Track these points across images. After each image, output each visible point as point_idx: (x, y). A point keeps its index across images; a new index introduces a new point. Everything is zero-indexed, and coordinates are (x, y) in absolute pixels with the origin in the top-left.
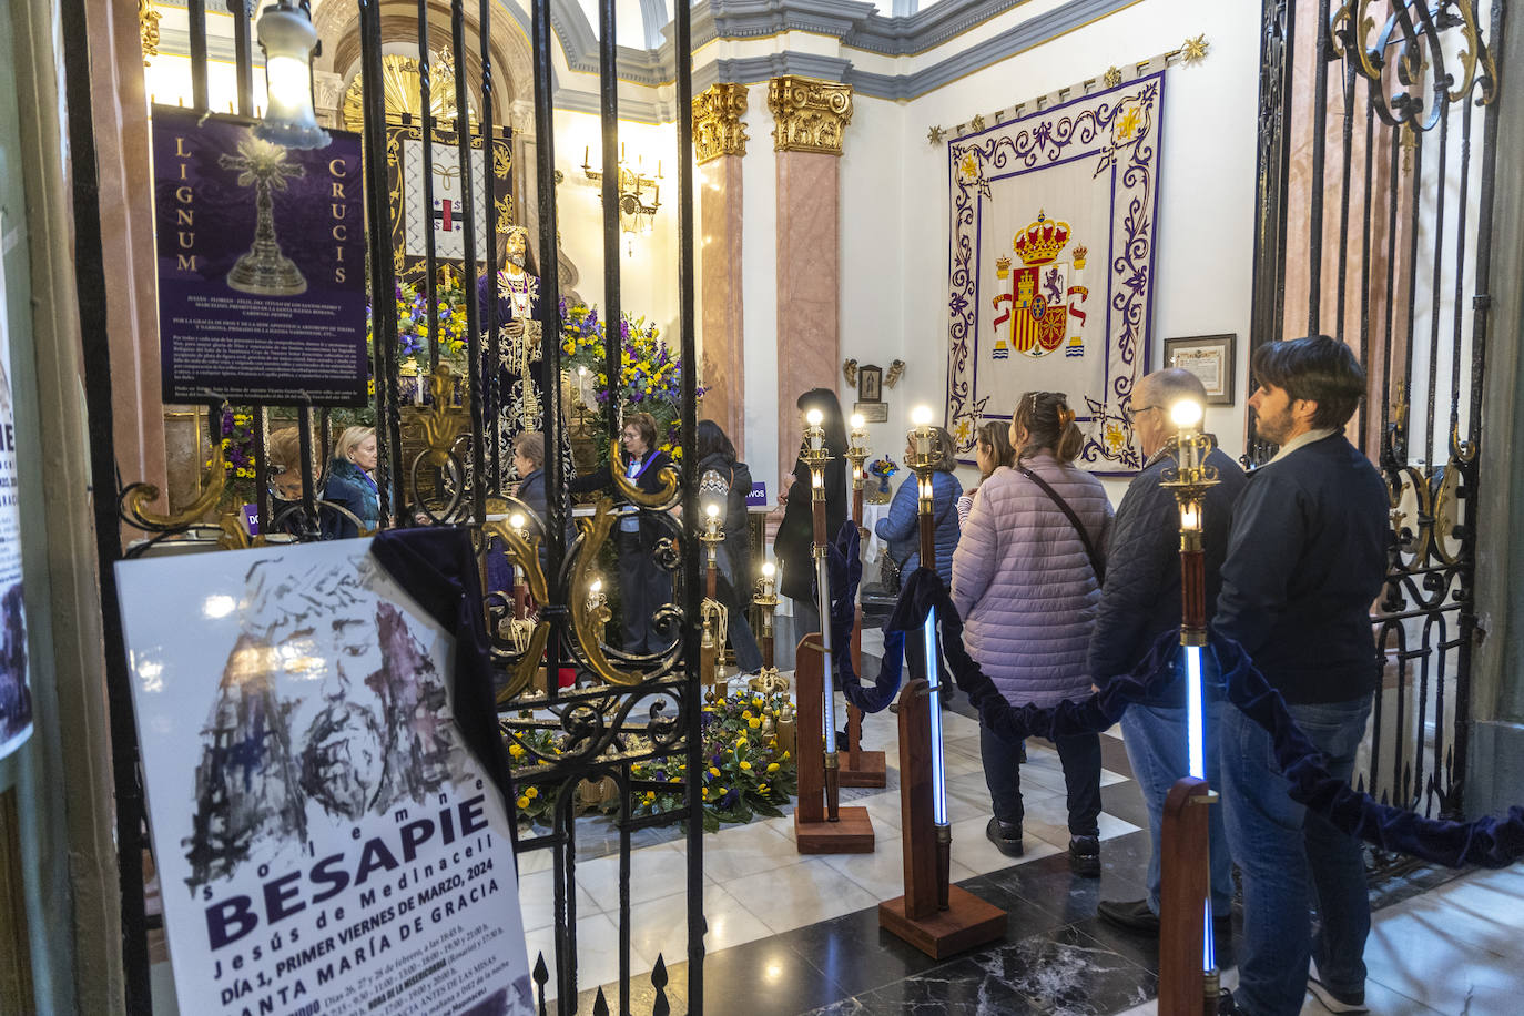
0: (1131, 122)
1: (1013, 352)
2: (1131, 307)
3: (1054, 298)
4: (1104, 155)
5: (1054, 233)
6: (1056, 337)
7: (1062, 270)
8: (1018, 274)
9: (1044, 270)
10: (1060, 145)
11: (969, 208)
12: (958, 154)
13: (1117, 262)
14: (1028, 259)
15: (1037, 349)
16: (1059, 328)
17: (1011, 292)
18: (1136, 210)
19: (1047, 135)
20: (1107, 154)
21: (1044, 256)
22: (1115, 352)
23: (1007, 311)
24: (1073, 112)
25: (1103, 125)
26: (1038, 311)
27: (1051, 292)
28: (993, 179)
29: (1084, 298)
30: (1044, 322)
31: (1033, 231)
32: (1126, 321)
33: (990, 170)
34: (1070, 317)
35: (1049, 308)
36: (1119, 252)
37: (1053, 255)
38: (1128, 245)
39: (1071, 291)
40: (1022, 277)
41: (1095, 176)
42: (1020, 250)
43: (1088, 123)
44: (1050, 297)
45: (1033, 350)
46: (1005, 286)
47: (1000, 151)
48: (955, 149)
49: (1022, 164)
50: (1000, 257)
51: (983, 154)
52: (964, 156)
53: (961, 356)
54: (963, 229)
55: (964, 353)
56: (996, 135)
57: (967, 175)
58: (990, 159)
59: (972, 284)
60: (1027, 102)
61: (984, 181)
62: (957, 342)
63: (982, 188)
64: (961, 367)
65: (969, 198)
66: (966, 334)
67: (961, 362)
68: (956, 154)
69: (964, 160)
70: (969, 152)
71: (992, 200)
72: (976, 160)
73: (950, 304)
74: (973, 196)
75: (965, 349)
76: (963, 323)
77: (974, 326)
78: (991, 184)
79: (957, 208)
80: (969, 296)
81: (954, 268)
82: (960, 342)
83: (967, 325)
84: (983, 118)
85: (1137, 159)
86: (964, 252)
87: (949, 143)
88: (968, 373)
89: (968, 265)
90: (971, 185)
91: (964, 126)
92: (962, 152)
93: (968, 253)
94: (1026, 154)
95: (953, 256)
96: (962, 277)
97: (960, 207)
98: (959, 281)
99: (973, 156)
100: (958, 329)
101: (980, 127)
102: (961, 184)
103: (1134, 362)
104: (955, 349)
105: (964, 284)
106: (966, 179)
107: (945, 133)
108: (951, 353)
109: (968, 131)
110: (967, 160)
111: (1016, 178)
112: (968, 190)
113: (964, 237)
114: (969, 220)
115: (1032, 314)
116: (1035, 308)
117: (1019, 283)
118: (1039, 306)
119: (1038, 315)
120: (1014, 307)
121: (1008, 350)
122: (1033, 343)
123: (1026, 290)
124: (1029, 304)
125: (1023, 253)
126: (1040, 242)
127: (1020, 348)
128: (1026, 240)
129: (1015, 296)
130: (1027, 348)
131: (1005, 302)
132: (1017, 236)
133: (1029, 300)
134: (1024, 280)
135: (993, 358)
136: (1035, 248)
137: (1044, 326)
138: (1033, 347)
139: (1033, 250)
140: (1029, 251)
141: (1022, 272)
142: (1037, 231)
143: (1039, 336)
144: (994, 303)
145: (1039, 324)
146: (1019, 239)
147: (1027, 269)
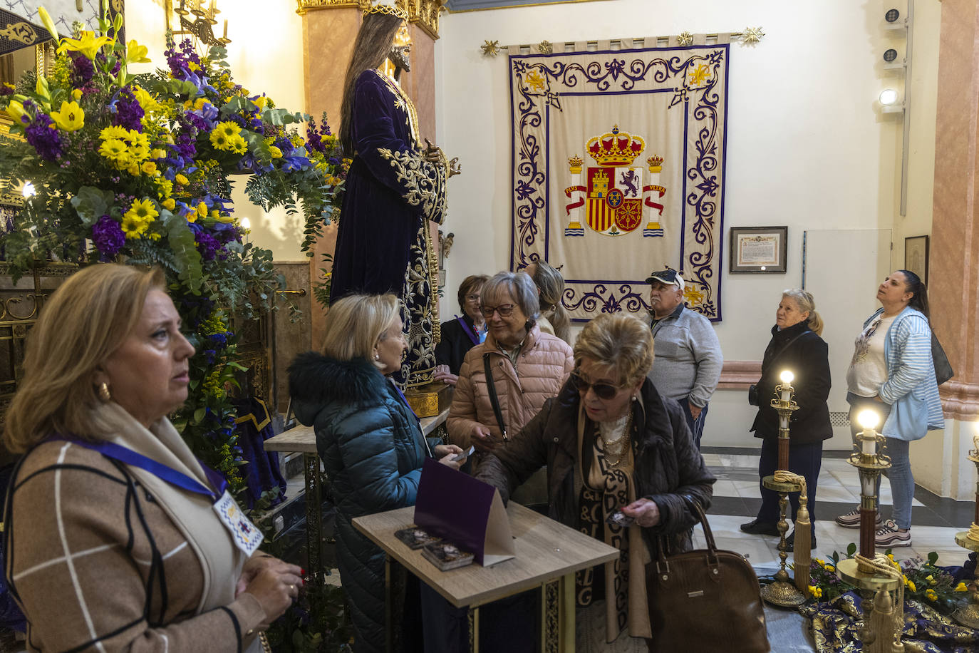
0: (700, 75)
1: (589, 232)
2: (702, 204)
3: (631, 192)
4: (677, 93)
5: (630, 144)
6: (632, 222)
7: (638, 172)
8: (592, 172)
9: (619, 172)
10: (634, 79)
11: (536, 114)
12: (520, 67)
13: (690, 171)
14: (602, 160)
15: (614, 229)
16: (636, 215)
17: (586, 185)
18: (705, 137)
19: (620, 69)
20: (680, 93)
21: (619, 159)
22: (690, 235)
23: (581, 199)
24: (647, 57)
25: (676, 72)
26: (615, 201)
27: (628, 188)
28: (563, 94)
29: (661, 194)
30: (620, 210)
31: (607, 140)
32: (698, 213)
33: (557, 86)
34: (645, 208)
35: (626, 200)
36: (692, 164)
37: (629, 160)
38: (699, 161)
39: (646, 189)
40: (596, 174)
41: (670, 107)
42: (594, 154)
43: (662, 68)
44: (627, 192)
45: (610, 230)
46: (578, 179)
47: (570, 73)
48: (517, 63)
49: (593, 87)
50: (572, 156)
51: (551, 72)
52: (528, 70)
53: (529, 233)
54: (529, 130)
55: (534, 230)
56: (565, 60)
57: (532, 87)
58: (559, 78)
59: (540, 175)
60: (600, 41)
61: (552, 94)
62: (524, 220)
63: (550, 99)
64: (530, 241)
65: (534, 105)
66: (534, 215)
67: (529, 237)
68: (517, 67)
69: (528, 74)
70: (534, 68)
71: (561, 111)
72: (542, 76)
73: (516, 190)
74: (540, 104)
75: (535, 227)
76: (530, 206)
77: (544, 209)
78: (560, 98)
79: (520, 112)
80: (537, 184)
81: (519, 161)
82: (528, 220)
83: (535, 208)
84: (551, 44)
85: (706, 102)
86: (530, 148)
87: (511, 57)
88: (539, 246)
89: (536, 159)
90: (536, 95)
91: (528, 47)
92: (525, 67)
93: (535, 150)
94: (598, 80)
95: (518, 151)
96: (527, 169)
97: (523, 111)
98: (525, 172)
99: (539, 73)
100: (524, 210)
101: (547, 51)
102: (525, 93)
103: (707, 243)
104: (521, 227)
105: (531, 174)
106: (531, 90)
107: (506, 48)
108: (517, 230)
109: (533, 51)
110: (532, 75)
111: (586, 97)
112: (533, 98)
113: (530, 136)
114: (535, 123)
115: (608, 203)
116: (611, 199)
117: (594, 179)
118: (615, 198)
119: (615, 204)
120: (589, 196)
121: (583, 229)
122: (609, 225)
123: (601, 183)
124: (604, 195)
125: (597, 155)
126: (615, 149)
127: (597, 228)
128: (600, 146)
129: (589, 188)
130: (603, 229)
131: (578, 192)
132: (590, 142)
133: (605, 192)
134: (599, 177)
135: (566, 235)
136: (609, 153)
137: (621, 213)
138: (611, 228)
139: (607, 154)
140: (603, 155)
141: (596, 170)
142: (611, 141)
143: (616, 220)
144: (566, 192)
145: (616, 211)
146: (592, 145)
147: (602, 168)
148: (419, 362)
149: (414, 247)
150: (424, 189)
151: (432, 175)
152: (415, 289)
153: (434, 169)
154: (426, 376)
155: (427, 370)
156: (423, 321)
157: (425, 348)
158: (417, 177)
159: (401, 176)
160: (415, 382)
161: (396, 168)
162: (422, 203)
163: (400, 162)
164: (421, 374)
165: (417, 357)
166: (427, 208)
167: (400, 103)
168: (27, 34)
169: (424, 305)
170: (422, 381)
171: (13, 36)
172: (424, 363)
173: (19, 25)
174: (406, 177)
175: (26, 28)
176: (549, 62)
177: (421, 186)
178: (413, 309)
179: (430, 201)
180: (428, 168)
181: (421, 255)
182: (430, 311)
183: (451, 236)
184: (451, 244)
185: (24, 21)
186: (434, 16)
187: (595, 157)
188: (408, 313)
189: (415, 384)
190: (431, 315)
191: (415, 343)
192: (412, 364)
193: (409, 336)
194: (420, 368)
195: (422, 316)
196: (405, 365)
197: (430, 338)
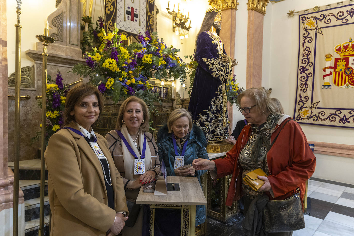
1: (334, 87)
8: (337, 60)
9: (351, 59)
11: (311, 37)
12: (304, 19)
14: (342, 54)
15: (347, 85)
17: (333, 66)
21: (352, 53)
23: (331, 72)
26: (348, 72)
31: (346, 45)
33: (321, 24)
40: (339, 61)
42: (338, 52)
45: (345, 85)
46: (330, 63)
47: (328, 18)
48: (303, 18)
49: (340, 22)
50: (327, 54)
51: (318, 19)
52: (307, 20)
53: (304, 87)
54: (307, 44)
55: (307, 86)
56: (326, 13)
57: (309, 27)
58: (322, 21)
59: (311, 63)
60: (344, 1)
61: (318, 28)
62: (302, 82)
63: (317, 31)
64: (305, 91)
65: (310, 34)
66: (307, 80)
67: (304, 89)
68: (303, 19)
69: (307, 21)
70: (311, 19)
71: (323, 35)
72: (314, 21)
73: (299, 70)
74: (312, 33)
75: (307, 85)
76: (306, 76)
77: (312, 77)
78: (322, 29)
79: (303, 38)
80: (309, 67)
81: (301, 57)
82: (304, 82)
83: (308, 77)
84: (319, 7)
86: (307, 52)
87: (300, 16)
88: (309, 93)
89: (309, 57)
90: (311, 30)
91: (308, 10)
92: (306, 19)
93: (309, 53)
94: (342, 19)
95: (301, 54)
96: (305, 61)
97: (305, 37)
98: (304, 62)
99: (313, 20)
100: (303, 78)
101: (317, 10)
102: (306, 30)
104: (301, 85)
105: (307, 63)
106: (309, 28)
107: (298, 12)
108: (299, 86)
109: (310, 11)
110: (309, 21)
112: (309, 31)
113: (307, 47)
114: (310, 41)
115: (344, 73)
116: (347, 71)
117: (338, 63)
118: (348, 71)
119: (348, 74)
120: (335, 71)
121: (331, 86)
122: (345, 83)
124: (343, 70)
125: (340, 52)
126: (350, 49)
127: (338, 85)
128: (342, 48)
130: (341, 85)
131: (329, 69)
132: (336, 47)
133: (343, 69)
134: (340, 62)
135: (322, 88)
136: (347, 51)
137: (352, 77)
138: (346, 85)
139: (345, 51)
140: (343, 52)
141: (339, 59)
142: (348, 45)
143: (349, 81)
144: (323, 69)
145: (349, 77)
146: (338, 48)
147: (342, 58)
148: (216, 133)
149: (217, 92)
150: (219, 71)
151: (223, 66)
152: (217, 107)
153: (224, 64)
154: (218, 138)
155: (219, 137)
156: (218, 119)
157: (218, 128)
158: (217, 67)
159: (210, 67)
160: (214, 140)
161: (208, 64)
162: (219, 77)
163: (210, 63)
164: (217, 138)
165: (215, 132)
166: (221, 78)
167: (215, 42)
169: (219, 113)
170: (217, 140)
172: (217, 134)
174: (212, 68)
176: (318, 15)
177: (218, 70)
178: (215, 114)
179: (222, 75)
180: (222, 64)
181: (219, 95)
182: (221, 115)
183: (270, 89)
186: (264, 6)
187: (339, 53)
188: (213, 116)
189: (214, 141)
190: (222, 117)
191: (215, 127)
192: (213, 134)
193: (212, 124)
194: (216, 136)
195: (218, 117)
196: (207, 134)
197: (221, 125)
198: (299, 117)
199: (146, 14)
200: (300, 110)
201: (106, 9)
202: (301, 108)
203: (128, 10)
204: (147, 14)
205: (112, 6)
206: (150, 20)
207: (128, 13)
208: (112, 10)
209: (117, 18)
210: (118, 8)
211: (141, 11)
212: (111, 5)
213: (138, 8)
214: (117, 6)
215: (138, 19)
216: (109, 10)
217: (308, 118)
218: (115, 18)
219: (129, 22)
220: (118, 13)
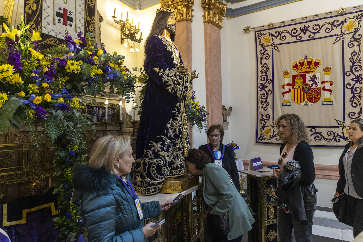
1: (294, 104)
2: (354, 88)
3: (314, 85)
4: (337, 37)
5: (313, 62)
6: (316, 98)
7: (318, 75)
8: (294, 77)
9: (308, 76)
10: (314, 33)
11: (268, 54)
12: (260, 35)
13: (346, 73)
14: (299, 71)
15: (306, 102)
16: (317, 95)
17: (292, 83)
18: (354, 55)
19: (307, 30)
20: (339, 36)
21: (308, 70)
22: (348, 104)
23: (289, 89)
24: (321, 23)
25: (337, 27)
26: (306, 89)
27: (313, 83)
28: (279, 44)
29: (331, 85)
30: (310, 93)
31: (302, 62)
32: (352, 92)
33: (277, 41)
34: (322, 92)
35: (312, 88)
36: (347, 69)
37: (313, 70)
38: (352, 67)
39: (323, 83)
40: (297, 78)
41: (334, 44)
42: (295, 68)
43: (329, 26)
44: (312, 85)
45: (304, 103)
46: (288, 80)
47: (283, 35)
48: (258, 34)
49: (294, 39)
50: (284, 70)
51: (274, 36)
52: (263, 36)
53: (265, 105)
54: (264, 61)
55: (267, 104)
56: (280, 30)
57: (265, 43)
58: (278, 37)
59: (270, 80)
60: (297, 19)
61: (274, 45)
62: (263, 100)
63: (274, 47)
64: (266, 109)
65: (267, 50)
66: (267, 97)
67: (265, 107)
68: (259, 36)
69: (263, 38)
70: (266, 35)
71: (279, 51)
72: (270, 38)
73: (259, 87)
74: (269, 50)
75: (268, 103)
76: (265, 94)
77: (272, 95)
78: (278, 46)
79: (260, 54)
80: (268, 84)
81: (260, 74)
82: (264, 100)
83: (267, 94)
84: (274, 24)
85: (354, 38)
86: (265, 69)
87: (256, 32)
88: (270, 111)
89: (268, 73)
90: (267, 46)
91: (263, 26)
92: (262, 35)
93: (267, 69)
94: (297, 36)
95: (259, 70)
96: (264, 78)
97: (262, 54)
98: (263, 79)
99: (268, 37)
100: (263, 95)
101: (272, 27)
102: (262, 46)
103: (358, 107)
104: (261, 103)
105: (266, 80)
106: (265, 44)
107: (254, 28)
108: (260, 104)
109: (266, 28)
110: (265, 38)
111: (291, 44)
112: (266, 48)
113: (265, 64)
114: (267, 58)
115: (303, 90)
116: (305, 88)
117: (295, 80)
118: (306, 88)
119: (306, 91)
120: (293, 88)
121: (291, 103)
122: (304, 100)
123: (299, 82)
124: (301, 87)
125: (297, 69)
126: (306, 66)
127: (298, 102)
128: (298, 65)
129: (293, 84)
130: (301, 102)
131: (288, 86)
132: (293, 64)
133: (301, 85)
134: (298, 79)
135: (282, 106)
136: (303, 68)
137: (310, 94)
138: (305, 102)
139: (302, 68)
140: (300, 69)
141: (297, 76)
142: (304, 62)
143: (307, 98)
144: (282, 86)
145: (307, 94)
146: (294, 65)
147: (299, 75)
149: (174, 112)
151: (181, 79)
153: (182, 76)
154: (178, 172)
155: (179, 170)
156: (177, 146)
157: (178, 159)
158: (172, 80)
159: (164, 80)
161: (162, 76)
162: (176, 92)
163: (163, 73)
164: (176, 172)
165: (174, 164)
166: (178, 94)
167: (168, 48)
168: (55, 41)
169: (178, 139)
170: (176, 175)
171: (49, 42)
172: (177, 166)
173: (51, 39)
174: (167, 80)
175: (55, 39)
176: (273, 32)
177: (174, 84)
178: (173, 140)
179: (180, 90)
180: (179, 76)
181: (178, 116)
183: (231, 108)
184: (231, 111)
185: (54, 37)
186: (220, 19)
187: (296, 70)
188: (170, 143)
189: (173, 176)
190: (182, 143)
191: (174, 157)
192: (172, 166)
193: (169, 153)
194: (176, 169)
195: (177, 144)
196: (164, 168)
197: (181, 154)
198: (262, 137)
199: (84, 19)
200: (262, 129)
201: (26, 6)
202: (263, 127)
203: (59, 11)
204: (86, 19)
205: (35, 4)
206: (90, 26)
207: (58, 14)
208: (35, 8)
209: (43, 20)
210: (43, 8)
211: (78, 15)
212: (33, 3)
213: (73, 11)
214: (43, 5)
215: (73, 24)
216: (30, 8)
217: (270, 138)
218: (39, 19)
219: (61, 27)
220: (44, 14)
